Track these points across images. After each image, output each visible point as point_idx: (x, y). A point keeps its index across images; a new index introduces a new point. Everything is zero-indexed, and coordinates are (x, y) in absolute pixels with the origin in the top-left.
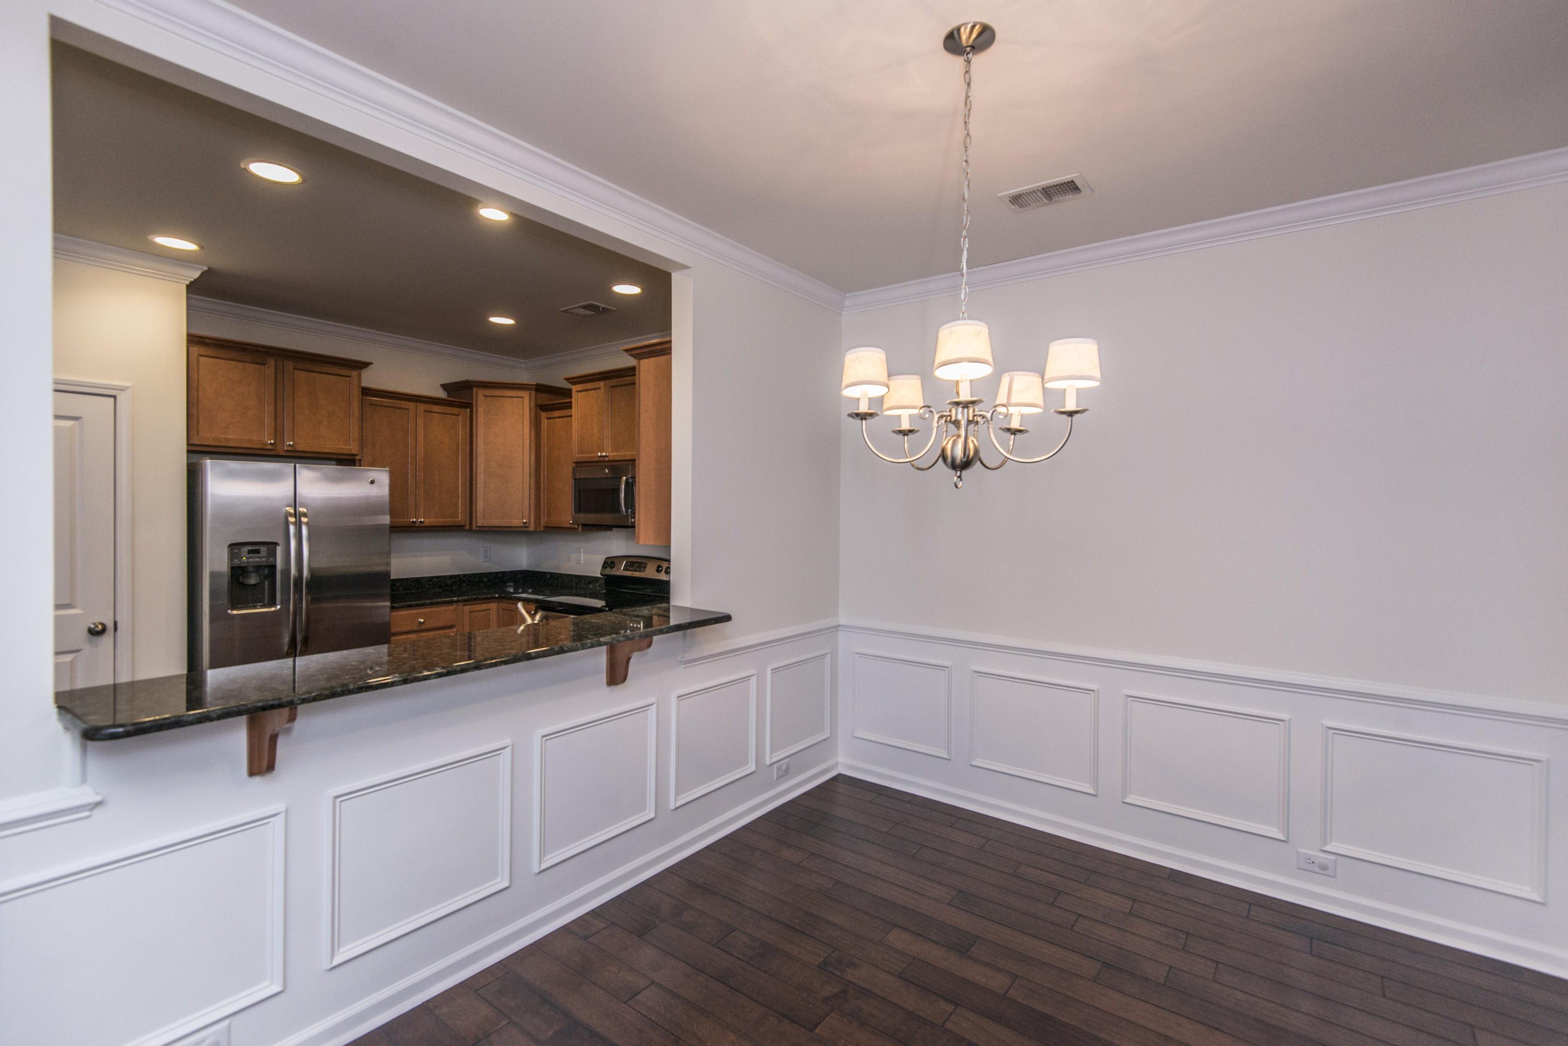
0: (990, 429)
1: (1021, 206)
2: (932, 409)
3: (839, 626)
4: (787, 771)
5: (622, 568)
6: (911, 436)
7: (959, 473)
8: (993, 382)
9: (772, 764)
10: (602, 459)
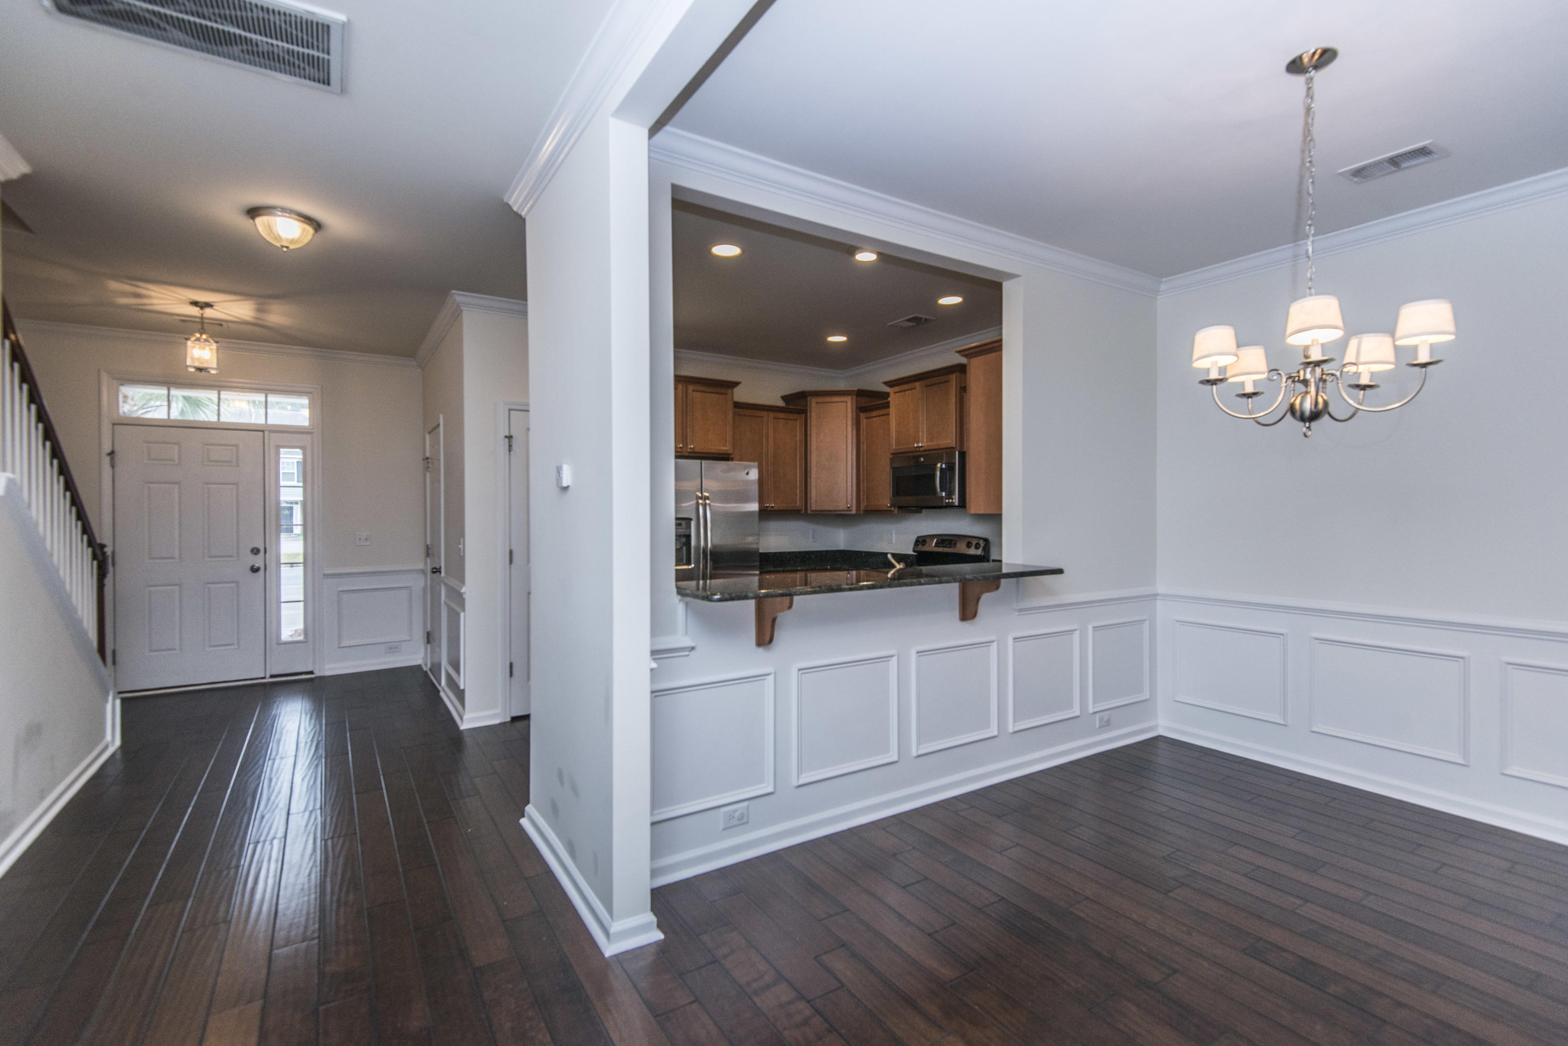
0: (1340, 385)
1: (1365, 177)
2: (1280, 372)
3: (1157, 595)
4: (1108, 723)
5: (934, 544)
6: (1255, 398)
7: (1307, 424)
8: (1342, 344)
9: (1095, 713)
10: (918, 449)
